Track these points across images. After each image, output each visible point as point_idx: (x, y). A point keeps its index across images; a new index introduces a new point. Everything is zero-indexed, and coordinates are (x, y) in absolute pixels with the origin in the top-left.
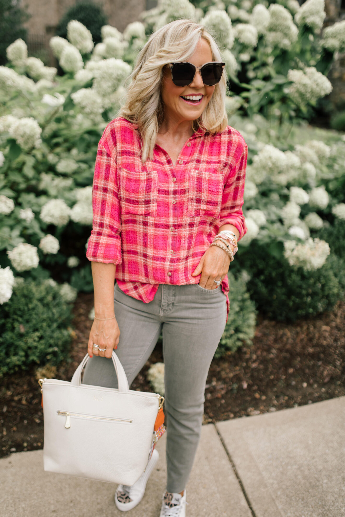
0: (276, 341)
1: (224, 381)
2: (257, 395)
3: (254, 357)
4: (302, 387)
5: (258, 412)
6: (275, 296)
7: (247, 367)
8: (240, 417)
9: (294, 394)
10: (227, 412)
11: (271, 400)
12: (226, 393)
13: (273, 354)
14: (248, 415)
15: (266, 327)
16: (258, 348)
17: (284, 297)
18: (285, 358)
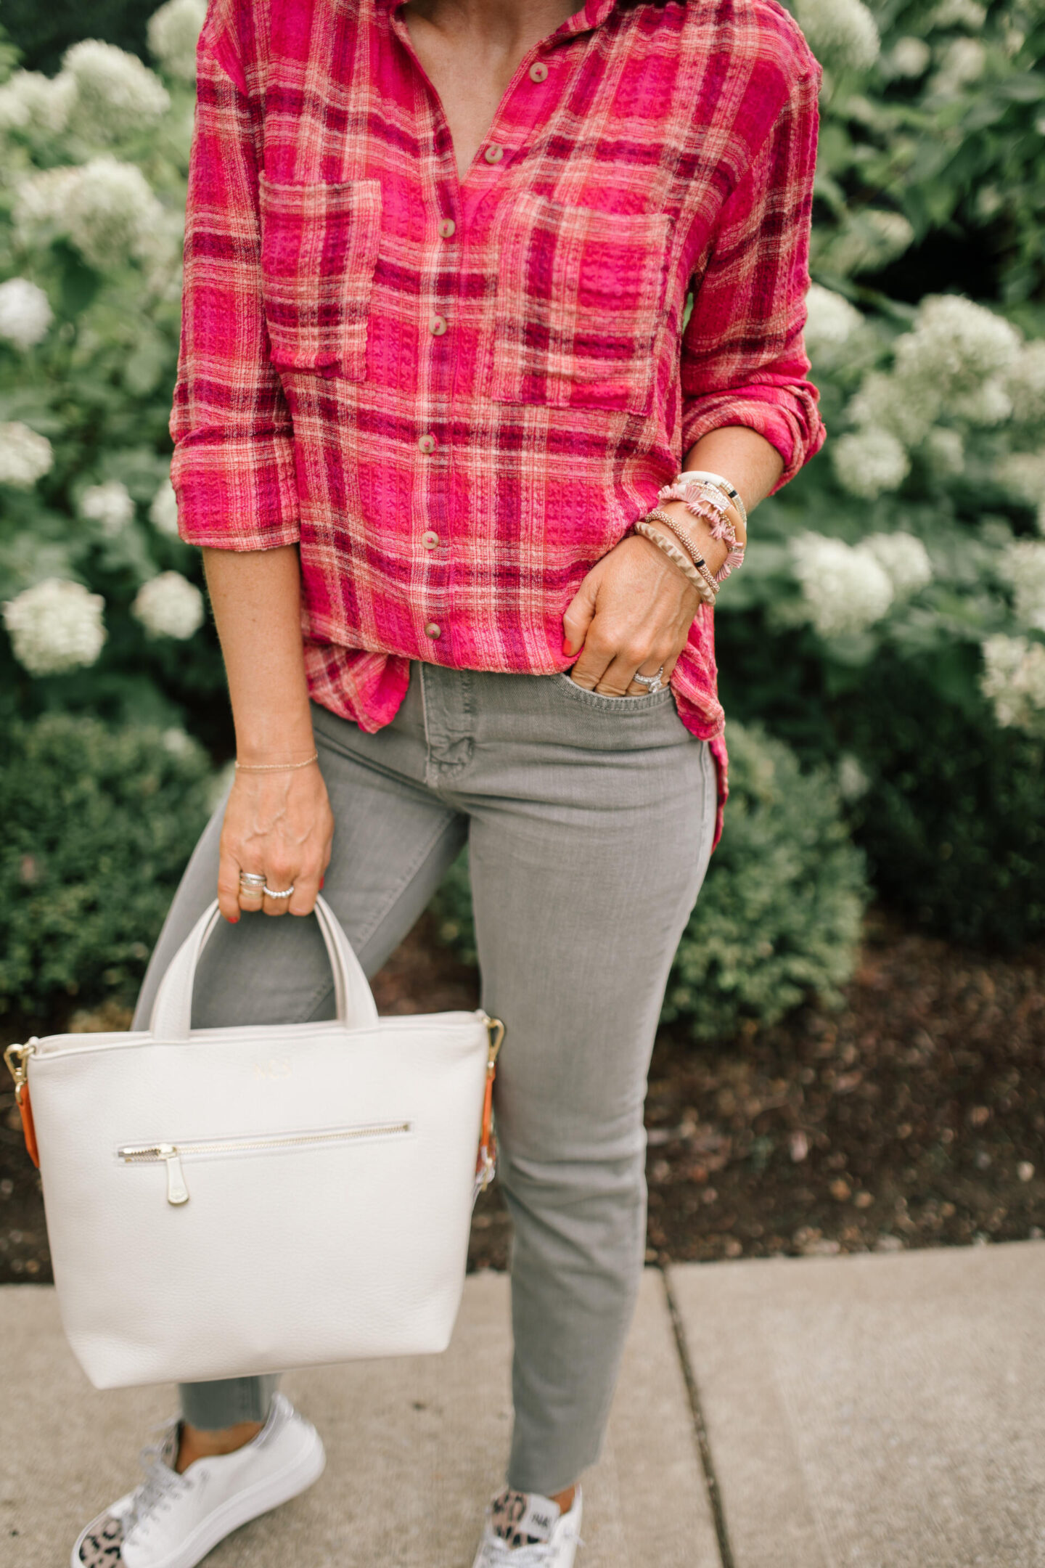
0: (938, 1008)
1: (725, 1125)
2: (840, 1188)
3: (850, 1053)
4: (1015, 1176)
5: (834, 1246)
6: (947, 848)
7: (819, 1086)
8: (765, 1254)
9: (982, 1197)
10: (720, 1233)
11: (889, 1209)
12: (729, 1167)
13: (921, 1051)
14: (793, 1253)
15: (911, 959)
16: (870, 1026)
17: (979, 855)
18: (963, 1070)
